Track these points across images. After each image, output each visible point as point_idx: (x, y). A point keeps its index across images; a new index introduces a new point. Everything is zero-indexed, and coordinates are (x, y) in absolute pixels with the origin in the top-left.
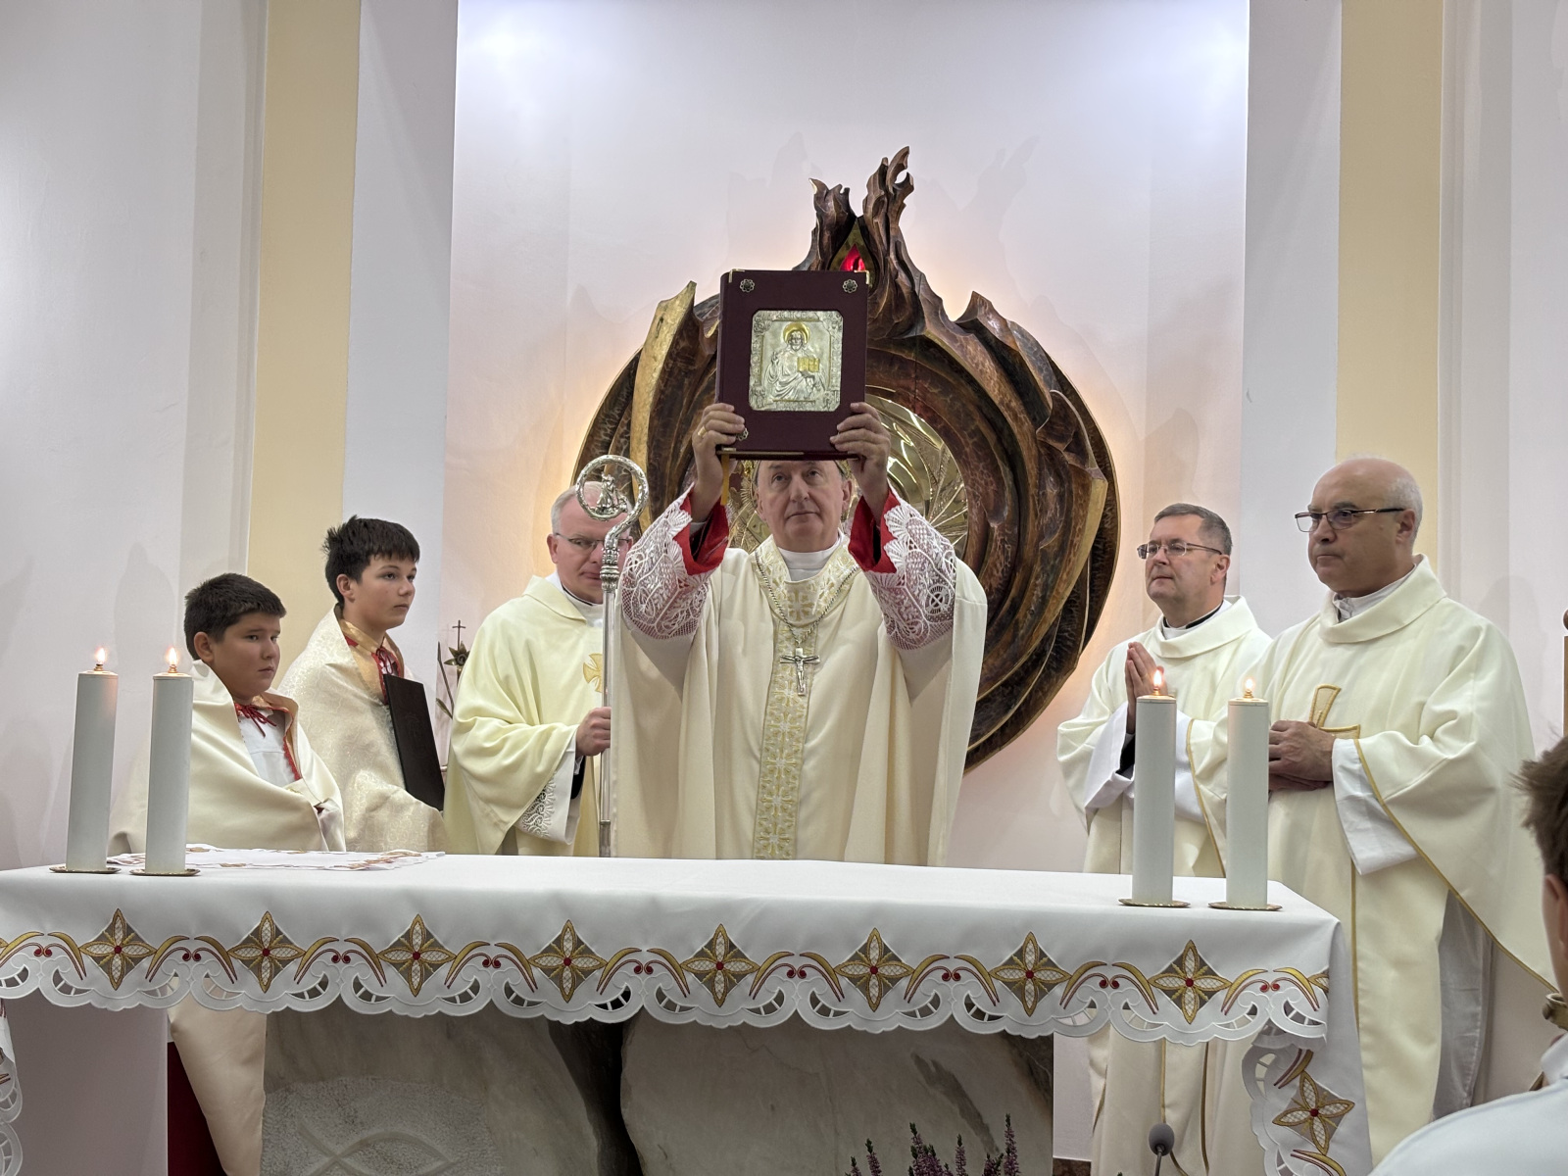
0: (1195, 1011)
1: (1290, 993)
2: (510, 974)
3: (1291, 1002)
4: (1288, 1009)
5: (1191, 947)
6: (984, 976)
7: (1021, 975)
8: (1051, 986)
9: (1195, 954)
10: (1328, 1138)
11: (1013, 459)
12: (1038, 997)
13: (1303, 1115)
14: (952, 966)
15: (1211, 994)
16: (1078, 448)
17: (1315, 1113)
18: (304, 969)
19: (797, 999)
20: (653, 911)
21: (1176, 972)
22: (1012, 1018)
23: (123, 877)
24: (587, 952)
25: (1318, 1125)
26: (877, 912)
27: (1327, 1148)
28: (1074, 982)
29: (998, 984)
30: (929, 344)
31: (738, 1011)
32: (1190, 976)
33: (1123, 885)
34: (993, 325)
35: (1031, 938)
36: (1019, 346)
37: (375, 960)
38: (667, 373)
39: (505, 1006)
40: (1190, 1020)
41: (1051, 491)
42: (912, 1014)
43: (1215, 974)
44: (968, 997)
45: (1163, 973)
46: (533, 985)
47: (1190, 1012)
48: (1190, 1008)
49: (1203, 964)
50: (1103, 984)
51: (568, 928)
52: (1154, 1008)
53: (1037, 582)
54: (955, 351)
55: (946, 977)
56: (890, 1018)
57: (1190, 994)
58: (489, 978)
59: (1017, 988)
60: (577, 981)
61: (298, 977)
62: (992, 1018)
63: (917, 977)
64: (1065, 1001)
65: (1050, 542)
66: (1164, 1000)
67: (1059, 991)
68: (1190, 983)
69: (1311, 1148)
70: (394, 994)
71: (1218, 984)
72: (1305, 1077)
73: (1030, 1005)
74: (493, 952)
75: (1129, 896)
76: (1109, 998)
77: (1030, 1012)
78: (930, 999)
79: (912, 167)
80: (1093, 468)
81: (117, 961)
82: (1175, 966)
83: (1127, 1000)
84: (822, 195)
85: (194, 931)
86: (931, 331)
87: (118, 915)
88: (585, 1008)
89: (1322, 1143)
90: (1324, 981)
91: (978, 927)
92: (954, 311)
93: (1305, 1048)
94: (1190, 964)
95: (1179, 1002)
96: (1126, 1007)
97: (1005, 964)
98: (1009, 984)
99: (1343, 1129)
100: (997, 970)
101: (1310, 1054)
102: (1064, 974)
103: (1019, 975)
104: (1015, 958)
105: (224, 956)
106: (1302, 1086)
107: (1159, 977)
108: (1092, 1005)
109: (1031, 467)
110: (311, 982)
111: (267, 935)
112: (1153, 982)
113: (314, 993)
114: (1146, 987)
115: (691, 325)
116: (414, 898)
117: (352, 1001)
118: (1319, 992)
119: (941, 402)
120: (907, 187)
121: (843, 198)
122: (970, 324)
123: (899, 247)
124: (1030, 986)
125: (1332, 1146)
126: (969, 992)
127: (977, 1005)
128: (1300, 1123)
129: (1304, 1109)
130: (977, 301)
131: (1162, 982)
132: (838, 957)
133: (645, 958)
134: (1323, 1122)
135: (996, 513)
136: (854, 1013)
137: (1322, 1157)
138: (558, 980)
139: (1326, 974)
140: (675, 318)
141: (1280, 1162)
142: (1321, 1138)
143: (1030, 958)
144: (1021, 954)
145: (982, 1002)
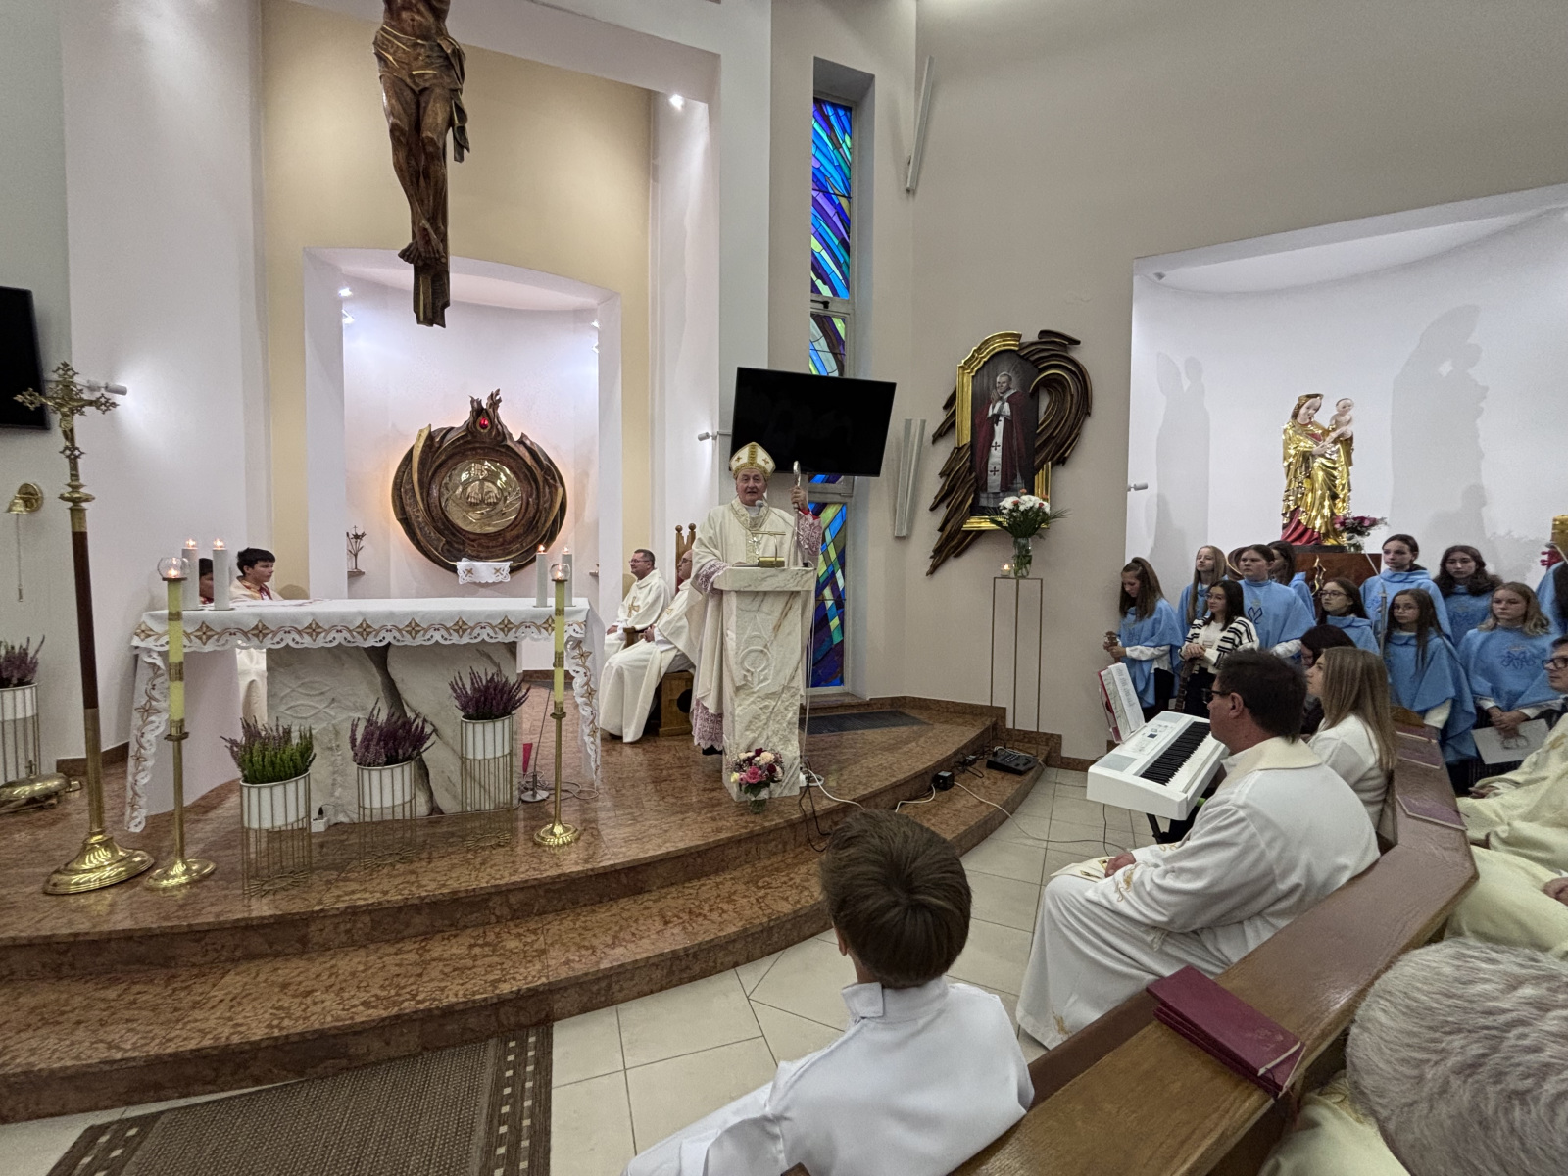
0: (551, 633)
1: (574, 627)
2: (345, 634)
3: (575, 629)
4: (574, 631)
5: (550, 617)
10: (586, 661)
11: (536, 481)
13: (580, 656)
16: (553, 479)
17: (582, 655)
18: (274, 636)
19: (437, 637)
20: (391, 615)
22: (501, 637)
23: (206, 611)
24: (370, 627)
25: (583, 658)
26: (460, 612)
27: (585, 663)
30: (508, 447)
31: (419, 640)
32: (550, 624)
33: (533, 601)
34: (528, 442)
35: (506, 617)
36: (536, 449)
37: (299, 632)
38: (423, 451)
39: (344, 643)
40: (550, 635)
41: (547, 490)
45: (543, 623)
46: (353, 637)
48: (549, 632)
49: (553, 621)
51: (364, 620)
53: (543, 515)
54: (516, 449)
56: (466, 639)
57: (550, 628)
58: (338, 635)
60: (368, 635)
61: (272, 639)
63: (473, 629)
65: (547, 505)
68: (550, 626)
69: (581, 663)
70: (307, 641)
73: (507, 634)
74: (339, 628)
75: (535, 605)
76: (528, 631)
79: (501, 395)
80: (558, 485)
81: (204, 637)
83: (533, 631)
84: (473, 401)
85: (233, 626)
86: (509, 443)
87: (203, 623)
88: (371, 642)
92: (516, 438)
93: (579, 640)
96: (533, 633)
99: (589, 658)
101: (581, 641)
105: (245, 634)
106: (579, 650)
109: (541, 484)
110: (277, 639)
111: (260, 626)
113: (278, 643)
114: (537, 627)
115: (431, 437)
116: (312, 614)
117: (292, 644)
118: (584, 626)
119: (513, 464)
120: (500, 400)
121: (479, 403)
122: (521, 442)
123: (498, 418)
125: (587, 663)
129: (579, 654)
130: (523, 436)
132: (449, 625)
133: (389, 628)
134: (585, 657)
135: (531, 496)
136: (455, 639)
137: (583, 665)
138: (362, 635)
139: (584, 622)
140: (425, 435)
142: (584, 661)
143: (505, 622)
145: (492, 634)
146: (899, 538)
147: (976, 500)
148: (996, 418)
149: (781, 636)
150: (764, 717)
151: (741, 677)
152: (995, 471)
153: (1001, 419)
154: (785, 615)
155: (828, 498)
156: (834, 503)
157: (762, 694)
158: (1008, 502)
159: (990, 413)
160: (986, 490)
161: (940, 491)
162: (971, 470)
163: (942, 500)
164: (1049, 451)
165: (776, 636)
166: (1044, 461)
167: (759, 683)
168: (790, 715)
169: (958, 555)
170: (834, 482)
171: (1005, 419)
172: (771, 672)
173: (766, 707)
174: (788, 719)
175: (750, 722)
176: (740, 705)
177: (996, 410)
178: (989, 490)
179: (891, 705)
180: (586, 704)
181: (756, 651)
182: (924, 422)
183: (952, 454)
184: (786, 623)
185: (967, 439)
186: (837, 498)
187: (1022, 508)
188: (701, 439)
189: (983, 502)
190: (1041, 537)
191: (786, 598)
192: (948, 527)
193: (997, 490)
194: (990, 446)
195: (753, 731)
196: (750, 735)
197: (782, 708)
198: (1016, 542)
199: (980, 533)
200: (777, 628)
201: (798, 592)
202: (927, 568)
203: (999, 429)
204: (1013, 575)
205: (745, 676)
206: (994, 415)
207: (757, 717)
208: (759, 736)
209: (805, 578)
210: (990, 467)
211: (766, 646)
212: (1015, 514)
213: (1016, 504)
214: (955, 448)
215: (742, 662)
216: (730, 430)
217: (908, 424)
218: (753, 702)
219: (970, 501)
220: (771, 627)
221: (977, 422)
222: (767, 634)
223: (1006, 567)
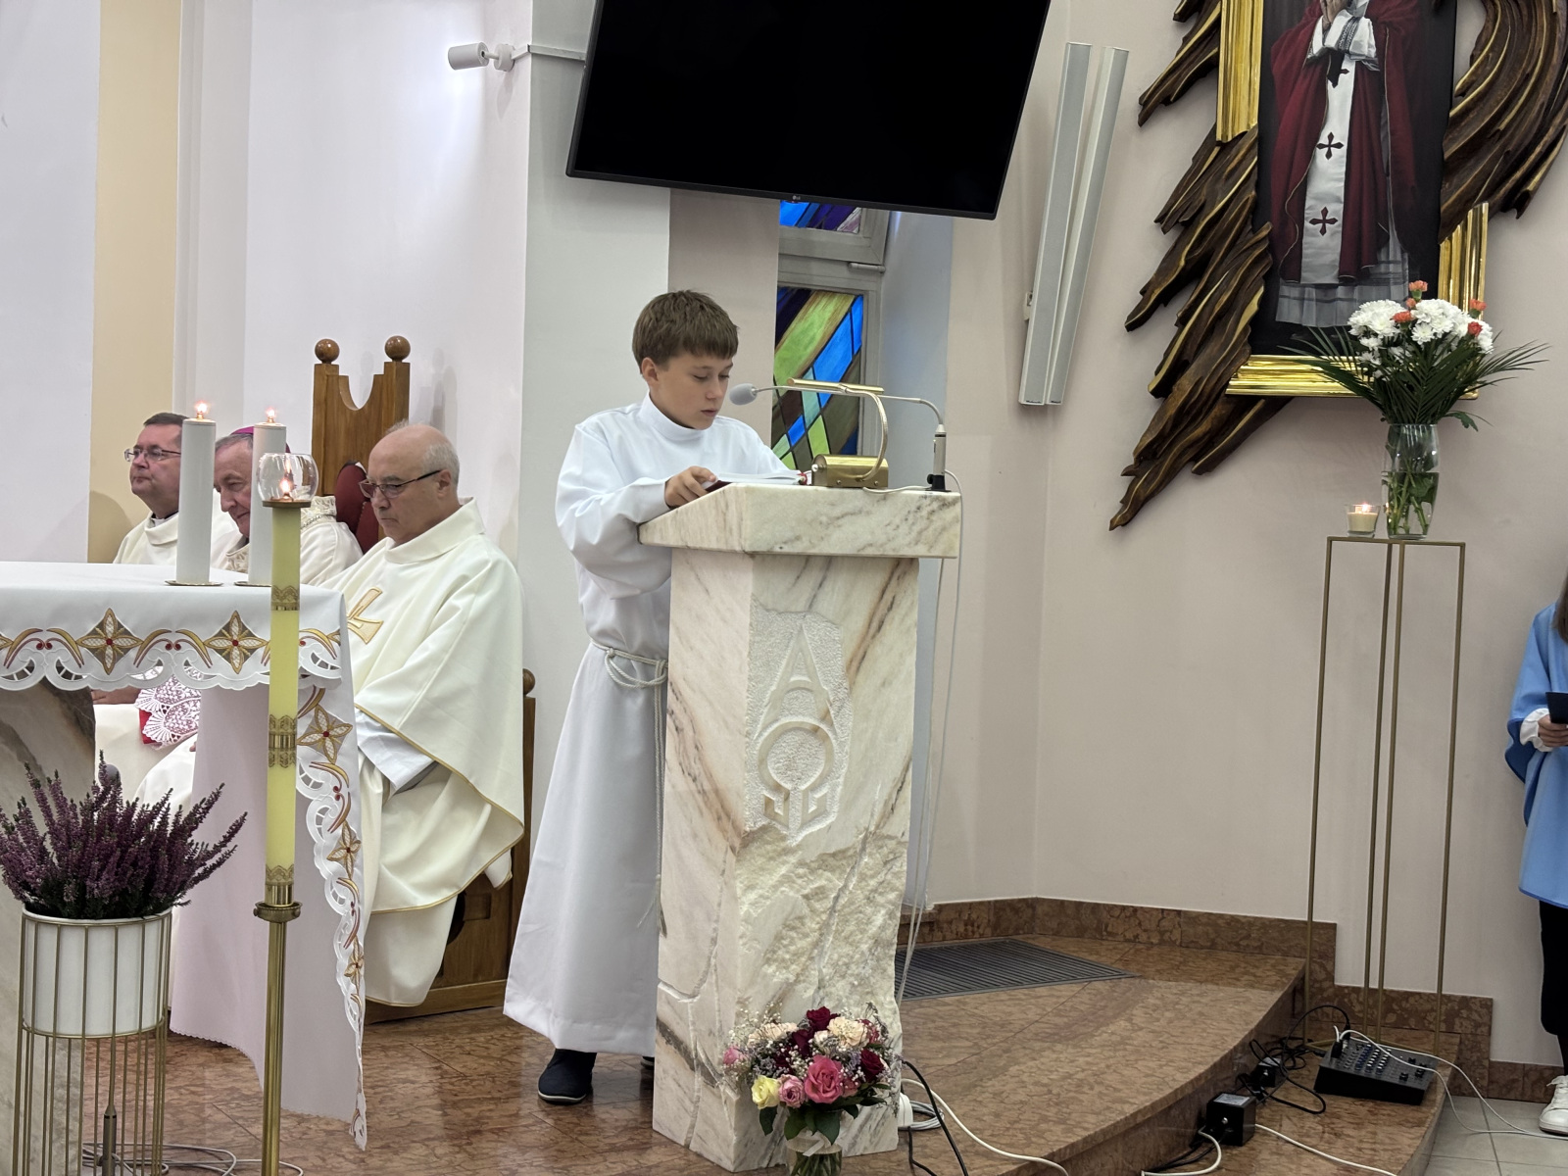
0: (241, 664)
1: (313, 647)
3: (317, 654)
4: (315, 658)
5: (236, 616)
6: (72, 645)
7: (103, 642)
8: (126, 650)
9: (239, 622)
10: (336, 753)
12: (116, 659)
13: (317, 737)
14: (44, 637)
15: (252, 650)
17: (326, 734)
21: (225, 636)
22: (94, 675)
25: (328, 743)
27: (335, 759)
28: (145, 646)
29: (83, 650)
32: (235, 638)
35: (110, 613)
40: (237, 671)
42: (11, 678)
43: (254, 636)
44: (58, 662)
45: (215, 636)
47: (237, 665)
48: (236, 662)
49: (245, 628)
50: (168, 647)
52: (208, 663)
55: (40, 647)
57: (236, 652)
59: (99, 653)
62: (78, 677)
64: (138, 661)
66: (216, 657)
67: (133, 654)
68: (235, 643)
69: (324, 760)
71: (257, 643)
72: (319, 709)
73: (109, 666)
75: (174, 578)
76: (173, 658)
77: (108, 671)
78: (26, 665)
82: (224, 631)
83: (187, 658)
89: (332, 756)
90: (337, 637)
91: (67, 607)
93: (319, 686)
94: (235, 629)
95: (228, 658)
96: (187, 664)
97: (89, 635)
98: (93, 650)
99: (345, 745)
100: (83, 639)
101: (322, 691)
102: (137, 640)
103: (100, 643)
104: (98, 629)
106: (316, 718)
107: (212, 640)
108: (159, 664)
112: (207, 644)
114: (202, 648)
118: (335, 645)
124: (109, 651)
125: (339, 757)
126: (59, 658)
127: (66, 668)
128: (316, 742)
129: (317, 732)
131: (214, 643)
134: (332, 741)
137: (331, 766)
139: (338, 633)
141: (302, 772)
142: (331, 753)
143: (110, 629)
144: (101, 626)
145: (70, 666)
146: (1032, 412)
147: (1268, 304)
148: (1332, 61)
149: (867, 684)
150: (812, 925)
151: (759, 805)
152: (1324, 221)
153: (1349, 66)
154: (876, 626)
155: (815, 275)
156: (830, 292)
157: (811, 855)
158: (1377, 316)
159: (1317, 46)
160: (1298, 277)
161: (1162, 271)
162: (1256, 214)
163: (1165, 299)
164: (1485, 173)
165: (852, 684)
166: (1467, 201)
167: (804, 824)
168: (879, 919)
169: (1207, 469)
170: (832, 225)
171: (1360, 66)
172: (835, 789)
173: (820, 893)
174: (873, 929)
175: (779, 938)
176: (750, 887)
177: (1332, 41)
178: (1308, 276)
179: (995, 927)
180: (341, 881)
181: (797, 728)
182: (1122, 58)
183: (1199, 158)
184: (878, 650)
185: (1246, 117)
186: (839, 277)
187: (1421, 335)
188: (458, 63)
189: (1290, 311)
190: (1468, 423)
191: (878, 579)
192: (1185, 384)
193: (1330, 279)
194: (1312, 143)
195: (784, 964)
196: (777, 976)
197: (860, 896)
198: (1394, 436)
199: (1277, 404)
200: (858, 661)
201: (912, 561)
202: (1112, 505)
203: (1341, 96)
204: (1382, 533)
205: (768, 802)
206: (1327, 52)
207: (793, 924)
208: (797, 981)
209: (937, 524)
210: (1312, 208)
211: (825, 717)
212: (1397, 351)
213: (1406, 324)
214: (1211, 139)
215: (762, 762)
216: (580, 48)
217: (1078, 60)
218: (787, 879)
219: (1253, 307)
220: (840, 663)
221: (1277, 70)
222: (830, 678)
223: (1364, 509)
